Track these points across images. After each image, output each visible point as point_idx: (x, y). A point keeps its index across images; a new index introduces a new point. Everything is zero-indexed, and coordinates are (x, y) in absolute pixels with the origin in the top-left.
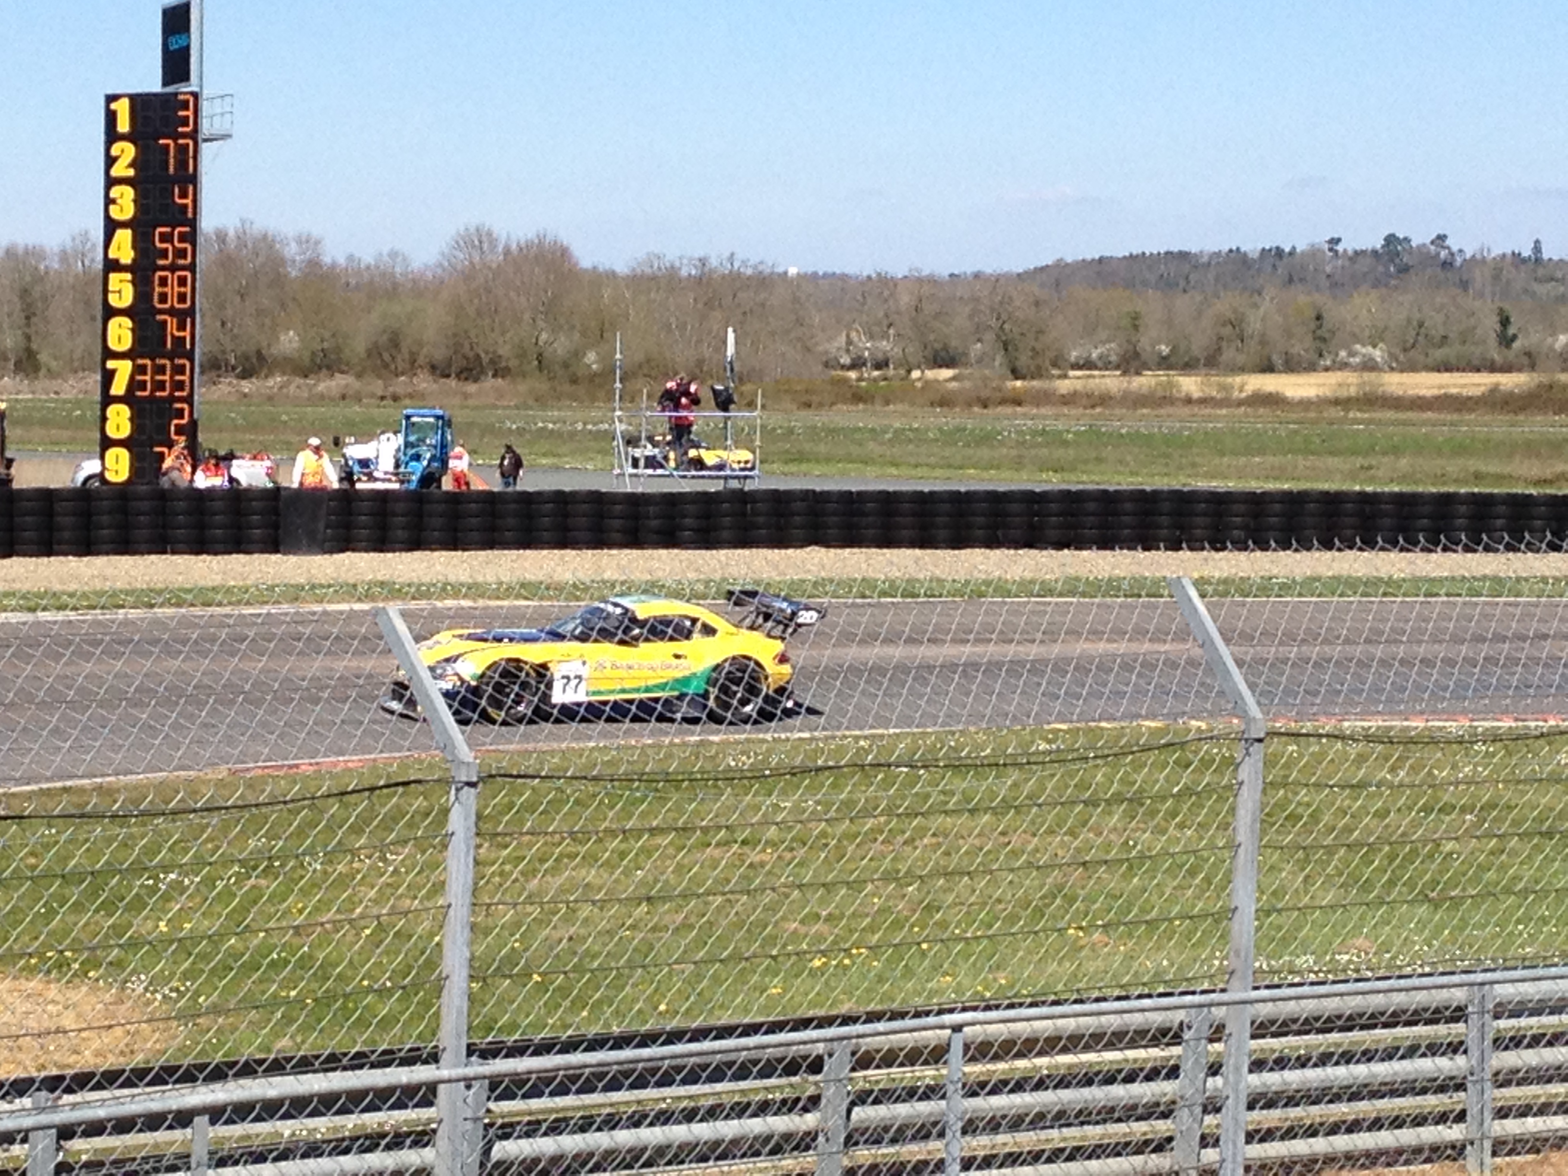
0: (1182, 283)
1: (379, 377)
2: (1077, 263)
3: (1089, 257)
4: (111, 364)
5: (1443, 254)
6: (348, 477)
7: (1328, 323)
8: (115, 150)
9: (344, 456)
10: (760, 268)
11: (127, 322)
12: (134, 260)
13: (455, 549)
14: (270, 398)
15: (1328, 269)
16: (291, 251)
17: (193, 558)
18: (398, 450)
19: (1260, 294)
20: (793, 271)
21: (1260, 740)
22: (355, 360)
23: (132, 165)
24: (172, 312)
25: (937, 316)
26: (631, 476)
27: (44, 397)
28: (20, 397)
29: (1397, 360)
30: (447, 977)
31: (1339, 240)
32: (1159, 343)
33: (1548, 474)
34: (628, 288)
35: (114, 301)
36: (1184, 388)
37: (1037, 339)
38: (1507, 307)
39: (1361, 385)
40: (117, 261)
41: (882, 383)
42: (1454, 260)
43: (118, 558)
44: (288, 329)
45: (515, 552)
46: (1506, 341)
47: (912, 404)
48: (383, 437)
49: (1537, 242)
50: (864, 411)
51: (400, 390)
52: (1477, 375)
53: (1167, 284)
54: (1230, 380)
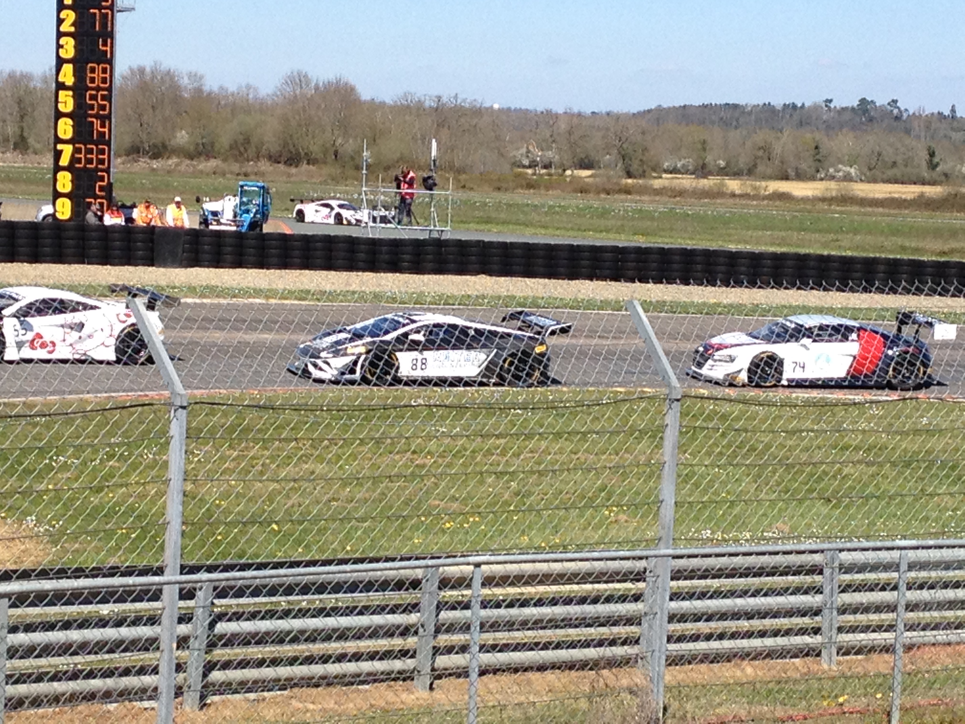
0: (734, 123)
1: (236, 161)
2: (669, 108)
3: (677, 105)
4: (60, 147)
5: (896, 111)
6: (205, 222)
7: (823, 151)
8: (63, 15)
9: (202, 208)
10: (474, 103)
11: (70, 122)
12: (74, 83)
13: (262, 268)
14: (169, 172)
15: (825, 117)
16: (185, 81)
17: (100, 267)
18: (236, 206)
19: (781, 132)
20: (496, 106)
21: (678, 400)
22: (222, 151)
23: (73, 24)
24: (97, 116)
25: (582, 137)
26: (371, 227)
27: (30, 165)
28: (16, 165)
29: (865, 175)
30: (168, 523)
31: (831, 101)
32: (719, 159)
33: (946, 248)
34: (391, 112)
35: (62, 108)
36: (731, 188)
37: (643, 154)
38: (933, 145)
39: (838, 190)
40: (63, 84)
41: (546, 177)
42: (902, 116)
43: (54, 265)
44: (181, 129)
45: (298, 271)
46: (933, 166)
47: (563, 191)
48: (227, 198)
49: (953, 106)
50: (534, 194)
51: (249, 170)
52: (913, 186)
53: (725, 123)
54: (758, 183)
